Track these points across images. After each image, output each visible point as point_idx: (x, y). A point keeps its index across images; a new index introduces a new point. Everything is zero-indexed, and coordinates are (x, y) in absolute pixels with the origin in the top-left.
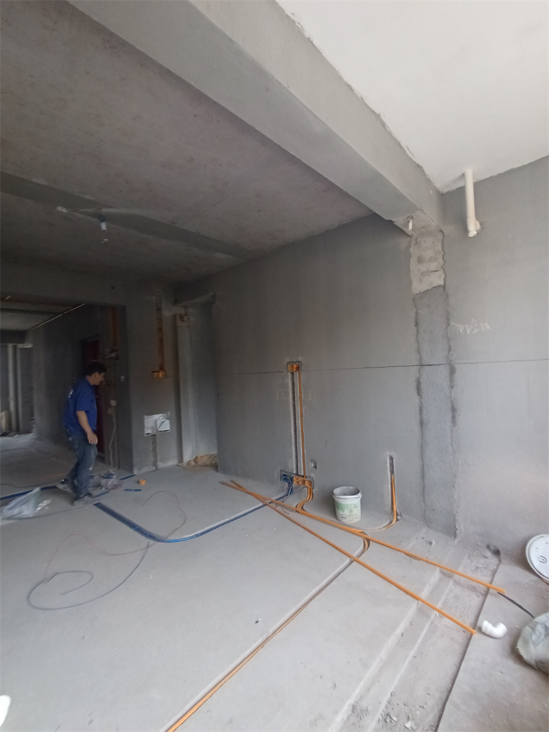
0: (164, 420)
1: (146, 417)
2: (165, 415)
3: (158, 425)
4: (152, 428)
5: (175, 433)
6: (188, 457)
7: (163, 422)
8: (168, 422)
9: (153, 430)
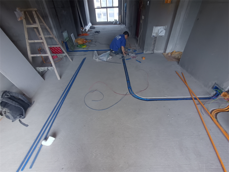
0: (163, 30)
1: (154, 27)
2: (164, 27)
3: (159, 32)
4: (156, 34)
5: (166, 38)
6: (169, 51)
7: (162, 31)
8: (164, 31)
9: (156, 35)
